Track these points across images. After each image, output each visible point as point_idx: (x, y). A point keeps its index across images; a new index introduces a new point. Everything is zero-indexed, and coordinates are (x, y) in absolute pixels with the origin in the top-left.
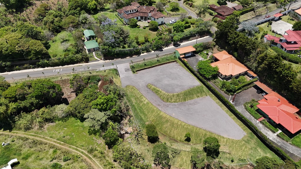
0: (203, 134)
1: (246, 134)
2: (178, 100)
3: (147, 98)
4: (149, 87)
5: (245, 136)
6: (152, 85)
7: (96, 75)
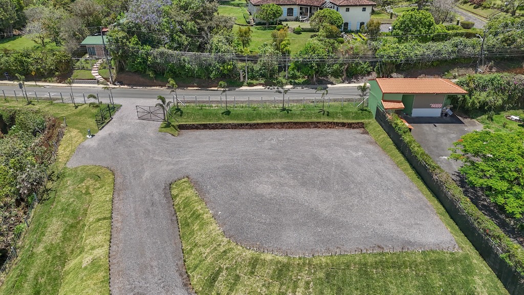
4: (175, 192)
6: (194, 184)
7: (38, 112)
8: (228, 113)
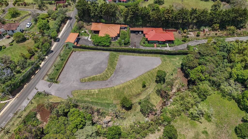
0: (147, 76)
1: (160, 58)
2: (112, 72)
3: (93, 88)
4: (84, 81)
5: (161, 59)
6: (84, 78)
7: (28, 113)
8: (57, 70)
